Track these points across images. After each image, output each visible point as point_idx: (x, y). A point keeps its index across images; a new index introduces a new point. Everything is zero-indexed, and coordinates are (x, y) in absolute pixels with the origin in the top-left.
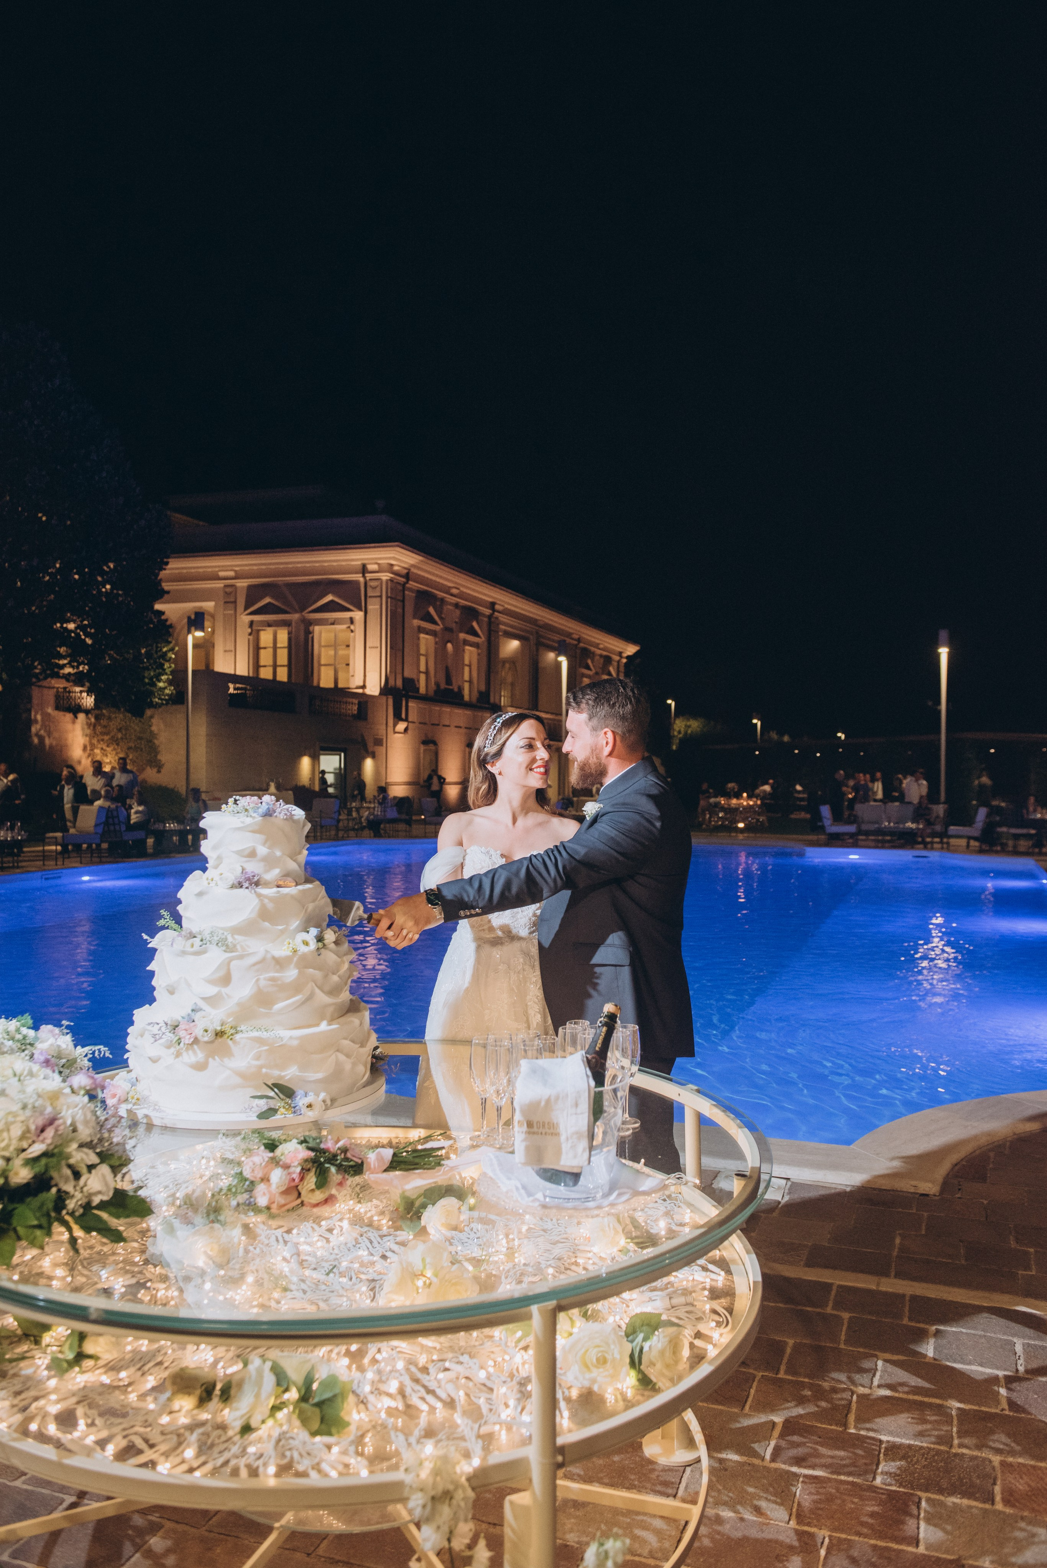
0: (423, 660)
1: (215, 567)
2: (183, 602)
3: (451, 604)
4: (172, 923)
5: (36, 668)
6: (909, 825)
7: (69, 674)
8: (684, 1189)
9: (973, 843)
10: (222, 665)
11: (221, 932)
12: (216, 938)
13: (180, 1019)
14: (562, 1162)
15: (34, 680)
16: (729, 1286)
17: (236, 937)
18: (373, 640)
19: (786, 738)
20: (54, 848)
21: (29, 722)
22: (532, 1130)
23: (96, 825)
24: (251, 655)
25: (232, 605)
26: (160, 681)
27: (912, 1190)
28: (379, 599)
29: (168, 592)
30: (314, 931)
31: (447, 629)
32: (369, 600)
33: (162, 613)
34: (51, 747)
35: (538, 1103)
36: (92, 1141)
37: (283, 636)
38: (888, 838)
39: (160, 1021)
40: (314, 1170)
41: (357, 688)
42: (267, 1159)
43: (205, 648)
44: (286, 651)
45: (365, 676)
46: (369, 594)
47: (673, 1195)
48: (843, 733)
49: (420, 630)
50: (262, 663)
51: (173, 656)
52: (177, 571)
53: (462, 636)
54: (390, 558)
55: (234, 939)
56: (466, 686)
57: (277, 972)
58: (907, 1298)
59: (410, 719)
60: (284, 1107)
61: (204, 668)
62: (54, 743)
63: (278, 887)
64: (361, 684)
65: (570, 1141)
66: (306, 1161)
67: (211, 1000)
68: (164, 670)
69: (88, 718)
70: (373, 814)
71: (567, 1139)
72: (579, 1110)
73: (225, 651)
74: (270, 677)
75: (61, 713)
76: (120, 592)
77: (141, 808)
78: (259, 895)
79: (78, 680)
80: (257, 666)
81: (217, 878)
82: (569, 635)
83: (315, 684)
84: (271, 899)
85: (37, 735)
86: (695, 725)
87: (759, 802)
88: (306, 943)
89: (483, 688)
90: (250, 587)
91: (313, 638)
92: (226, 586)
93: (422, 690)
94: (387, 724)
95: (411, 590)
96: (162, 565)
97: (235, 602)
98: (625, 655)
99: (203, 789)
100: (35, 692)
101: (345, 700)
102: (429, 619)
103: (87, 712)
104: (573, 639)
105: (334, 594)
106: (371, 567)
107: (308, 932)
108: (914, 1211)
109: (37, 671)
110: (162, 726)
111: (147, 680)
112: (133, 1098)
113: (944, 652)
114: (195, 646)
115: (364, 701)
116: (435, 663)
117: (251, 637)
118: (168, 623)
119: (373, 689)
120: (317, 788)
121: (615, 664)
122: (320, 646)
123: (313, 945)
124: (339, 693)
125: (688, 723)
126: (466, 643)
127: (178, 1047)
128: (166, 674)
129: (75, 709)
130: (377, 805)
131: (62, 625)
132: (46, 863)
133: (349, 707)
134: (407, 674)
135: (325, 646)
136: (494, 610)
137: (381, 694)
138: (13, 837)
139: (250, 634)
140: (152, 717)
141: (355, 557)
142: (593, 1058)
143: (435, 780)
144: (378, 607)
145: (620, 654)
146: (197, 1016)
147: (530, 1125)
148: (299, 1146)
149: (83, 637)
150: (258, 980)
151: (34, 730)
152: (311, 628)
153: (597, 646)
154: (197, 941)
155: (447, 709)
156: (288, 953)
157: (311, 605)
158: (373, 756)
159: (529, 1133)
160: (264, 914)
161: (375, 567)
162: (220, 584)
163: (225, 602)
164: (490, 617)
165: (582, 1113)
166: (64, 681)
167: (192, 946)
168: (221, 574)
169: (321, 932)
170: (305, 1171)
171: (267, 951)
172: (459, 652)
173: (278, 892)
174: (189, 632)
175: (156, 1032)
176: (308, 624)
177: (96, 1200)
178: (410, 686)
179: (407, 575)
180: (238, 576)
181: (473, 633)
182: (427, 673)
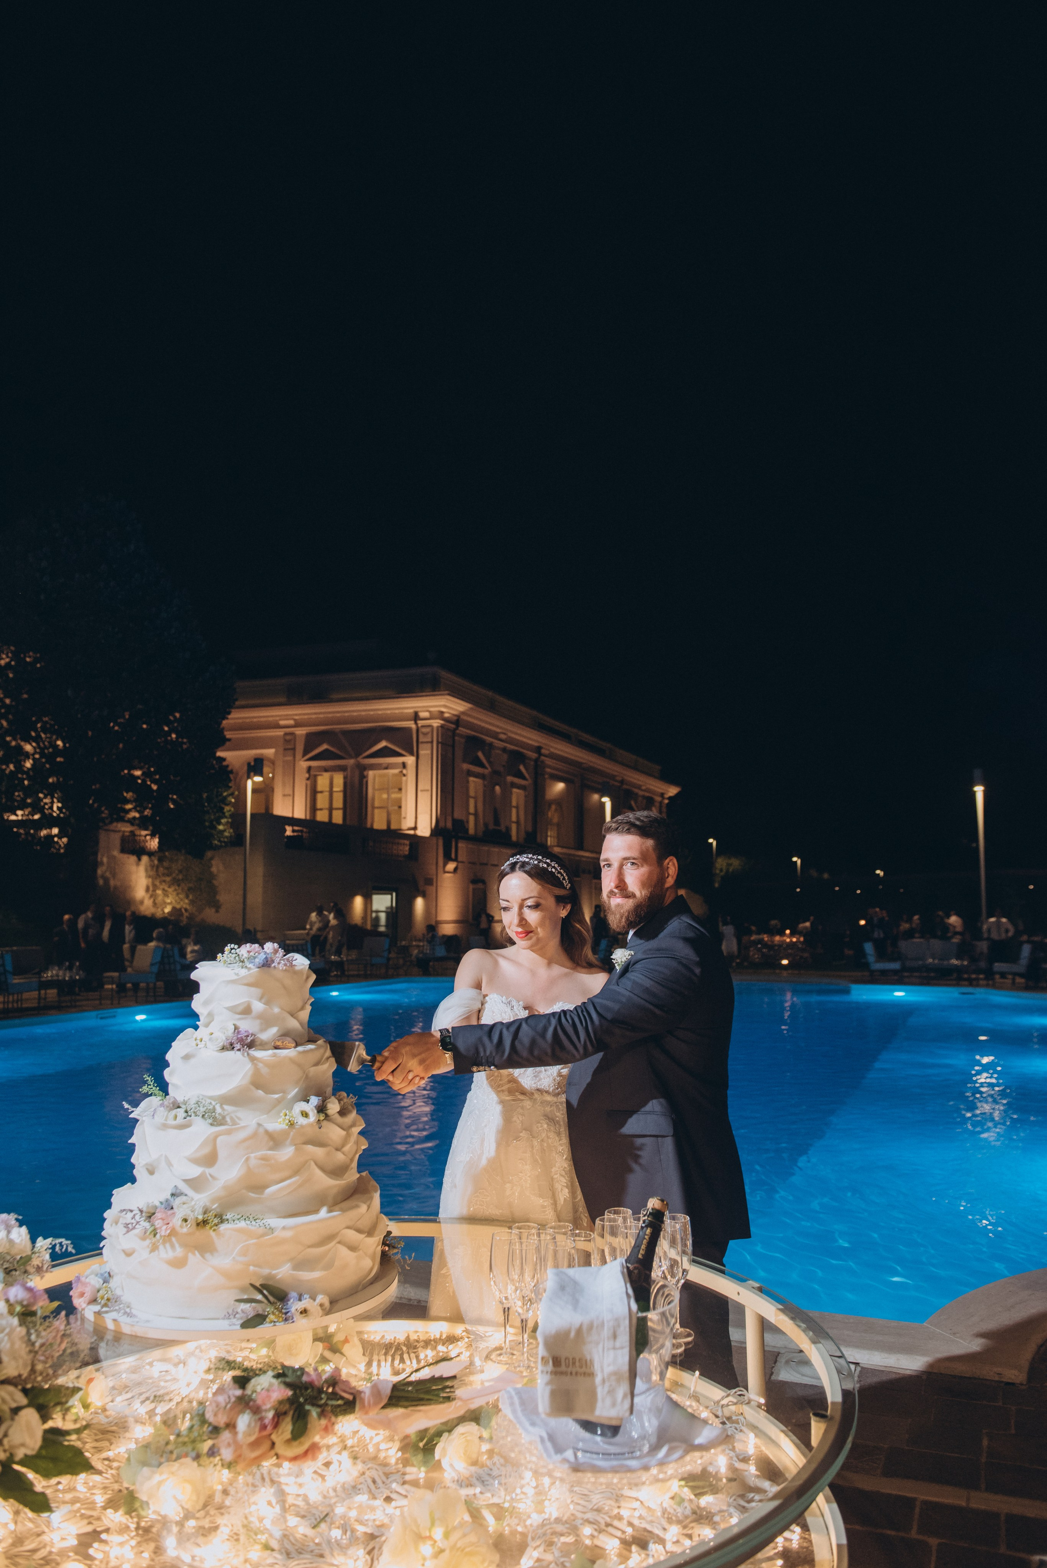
0: (472, 802)
1: (276, 716)
2: (243, 749)
3: (499, 748)
4: (156, 1090)
5: (103, 812)
6: (955, 962)
7: (134, 818)
8: (746, 1409)
9: (1019, 980)
10: (281, 809)
11: (209, 1101)
12: (202, 1109)
13: (158, 1204)
14: (598, 1412)
15: (101, 824)
16: (807, 1548)
17: (225, 1107)
18: (424, 784)
19: (826, 876)
20: (110, 986)
21: (96, 865)
22: (559, 1369)
23: (152, 965)
24: (308, 799)
25: (290, 752)
26: (220, 823)
27: (997, 1379)
28: (429, 745)
29: (229, 740)
30: (314, 1100)
31: (495, 772)
32: (420, 746)
33: (223, 759)
34: (116, 888)
35: (567, 1333)
36: (20, 1376)
37: (339, 780)
38: (932, 974)
39: (134, 1208)
40: (291, 1413)
41: (409, 829)
42: (233, 1399)
43: (265, 793)
44: (341, 795)
45: (416, 818)
46: (420, 740)
47: (734, 1418)
48: (881, 870)
49: (470, 773)
50: (319, 806)
51: (233, 800)
52: (240, 721)
53: (510, 779)
54: (440, 706)
55: (223, 1109)
56: (514, 827)
57: (271, 1149)
58: (1003, 1518)
59: (460, 859)
60: (273, 1313)
61: (263, 811)
62: (118, 884)
63: (276, 1048)
64: (413, 825)
65: (607, 1384)
66: (281, 1402)
67: (192, 1183)
68: (224, 813)
69: (151, 861)
70: (422, 952)
71: (604, 1381)
72: (618, 1344)
73: (284, 795)
74: (326, 819)
75: (126, 856)
76: (185, 740)
77: (196, 948)
78: (253, 1059)
79: (143, 823)
80: (314, 809)
81: (206, 1038)
82: (613, 777)
83: (369, 825)
84: (267, 1064)
85: (103, 877)
86: (736, 863)
87: (802, 939)
88: (305, 1114)
89: (530, 829)
90: (309, 736)
91: (367, 782)
92: (286, 734)
93: (471, 831)
94: (437, 863)
95: (461, 736)
96: (225, 714)
97: (294, 749)
98: (666, 796)
99: (259, 928)
100: (102, 836)
101: (397, 841)
102: (478, 763)
103: (150, 854)
104: (616, 781)
105: (388, 740)
106: (423, 715)
107: (308, 1101)
108: (1000, 1404)
109: (103, 815)
110: (221, 867)
111: (207, 824)
112: (102, 1298)
113: (979, 791)
114: (254, 791)
115: (415, 841)
116: (484, 805)
117: (309, 782)
118: (229, 769)
119: (424, 831)
120: (369, 927)
121: (657, 804)
122: (374, 789)
123: (313, 1117)
124: (393, 834)
125: (730, 862)
126: (513, 785)
127: (154, 1240)
128: (226, 817)
129: (139, 851)
130: (425, 943)
131: (129, 771)
132: (103, 1002)
133: (401, 848)
134: (457, 815)
135: (379, 790)
136: (540, 754)
137: (432, 835)
138: (71, 977)
139: (308, 779)
140: (212, 859)
141: (407, 705)
142: (635, 1268)
143: (484, 918)
144: (429, 752)
145: (662, 795)
146: (176, 1202)
147: (556, 1362)
148: (274, 1381)
149: (149, 783)
150: (247, 1159)
151: (99, 872)
152: (365, 773)
153: (639, 787)
154: (181, 1113)
155: (495, 849)
156: (284, 1126)
157: (366, 751)
158: (424, 896)
159: (554, 1373)
160: (258, 1082)
161: (426, 714)
162: (280, 733)
163: (285, 749)
164: (536, 761)
165: (622, 1348)
166: (128, 825)
167: (176, 1117)
168: (282, 723)
169: (324, 1101)
170: (279, 1416)
171: (259, 1125)
172: (506, 795)
173: (275, 1055)
174: (249, 777)
175: (129, 1220)
176: (362, 769)
177: (20, 1454)
178: (459, 827)
179: (457, 721)
180: (298, 725)
181: (520, 776)
182: (476, 814)
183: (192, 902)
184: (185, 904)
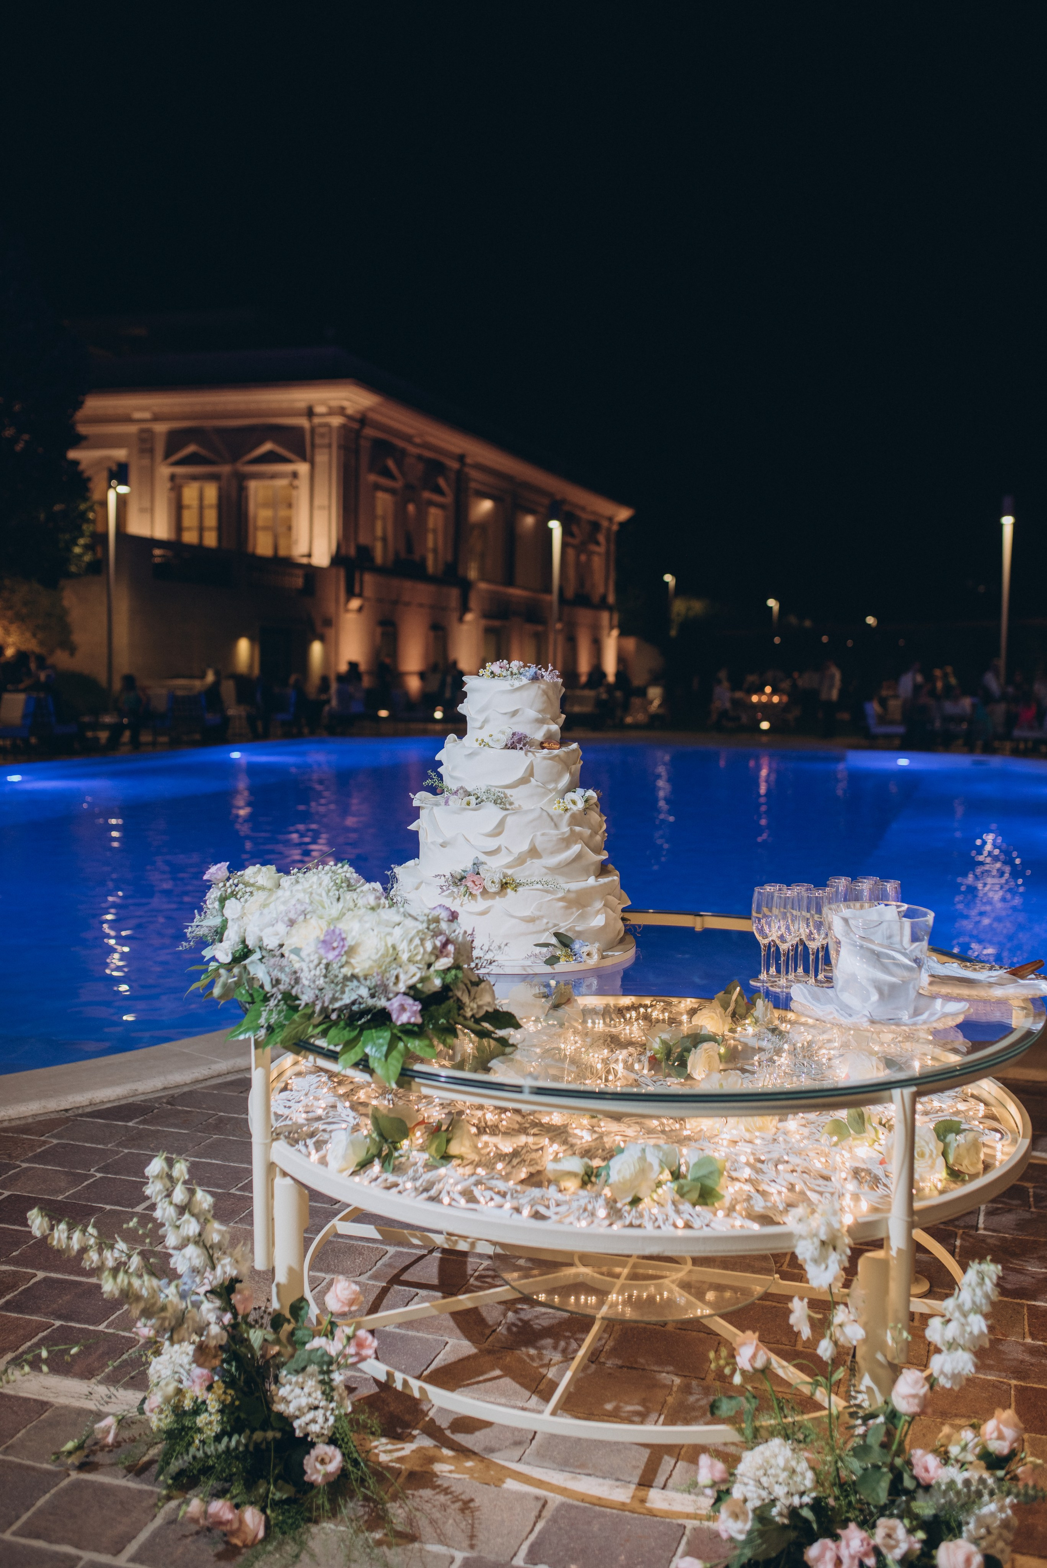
0: (379, 524)
1: (128, 406)
2: (102, 449)
3: (413, 455)
10: (137, 527)
11: (497, 790)
13: (463, 871)
18: (321, 498)
19: (809, 624)
23: (24, 716)
24: (172, 515)
25: (149, 454)
26: (76, 545)
28: (326, 451)
30: (580, 791)
31: (408, 487)
32: (316, 450)
33: (76, 463)
37: (211, 492)
41: (303, 556)
44: (214, 511)
45: (311, 544)
46: (316, 443)
49: (377, 487)
50: (186, 524)
51: (92, 516)
52: (92, 411)
53: (427, 495)
54: (341, 399)
56: (430, 557)
59: (365, 595)
60: (565, 955)
64: (306, 551)
68: (81, 532)
73: (142, 510)
74: (195, 541)
80: (179, 527)
82: (552, 495)
83: (250, 551)
86: (698, 606)
87: (785, 698)
88: (574, 803)
89: (449, 558)
90: (171, 433)
91: (247, 495)
92: (143, 431)
93: (379, 560)
94: (337, 599)
95: (367, 438)
96: (80, 404)
97: (152, 450)
98: (616, 521)
101: (287, 571)
102: (386, 473)
104: (555, 500)
105: (276, 441)
106: (320, 409)
107: (575, 792)
110: (74, 600)
111: (60, 545)
113: (1008, 522)
114: (116, 504)
115: (311, 572)
116: (394, 528)
117: (172, 495)
118: (84, 475)
119: (321, 558)
121: (605, 531)
122: (256, 504)
123: (580, 804)
124: (282, 563)
125: (691, 605)
126: (431, 503)
128: (84, 537)
133: (294, 580)
134: (363, 539)
135: (263, 505)
136: (464, 464)
137: (331, 565)
139: (171, 491)
140: (65, 589)
141: (298, 397)
144: (327, 458)
145: (610, 519)
146: (481, 869)
150: (534, 836)
152: (245, 484)
153: (583, 509)
155: (408, 584)
156: (560, 811)
157: (245, 455)
158: (322, 639)
161: (324, 410)
162: (133, 429)
163: (141, 450)
164: (458, 472)
168: (137, 415)
169: (587, 792)
171: (542, 809)
172: (422, 515)
174: (110, 486)
176: (241, 479)
178: (365, 553)
179: (362, 420)
180: (157, 418)
181: (438, 491)
182: (384, 539)
183: (41, 643)
184: (32, 645)
